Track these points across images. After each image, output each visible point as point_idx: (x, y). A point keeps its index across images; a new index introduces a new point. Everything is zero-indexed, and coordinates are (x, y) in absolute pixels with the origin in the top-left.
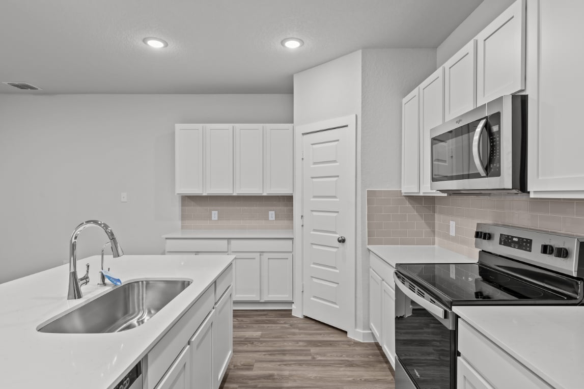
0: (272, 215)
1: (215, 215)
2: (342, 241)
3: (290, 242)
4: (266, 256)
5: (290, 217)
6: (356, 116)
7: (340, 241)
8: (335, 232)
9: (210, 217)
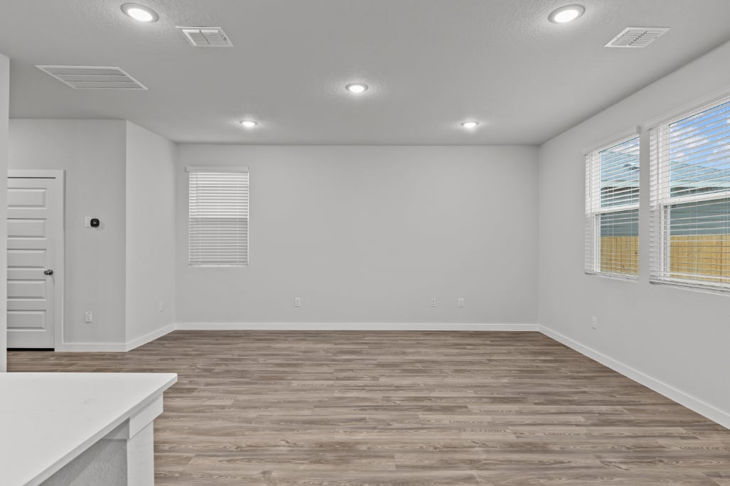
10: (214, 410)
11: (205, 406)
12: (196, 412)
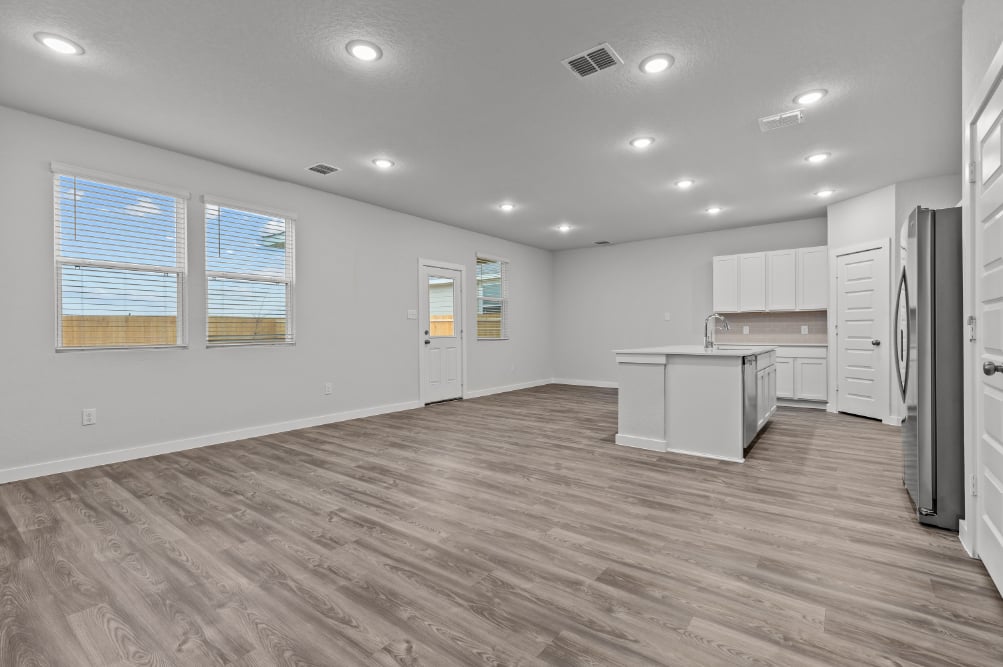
0: (805, 329)
1: (746, 330)
2: (877, 344)
3: (825, 350)
4: (799, 361)
5: (824, 331)
6: (890, 240)
7: (874, 344)
8: (870, 338)
9: (741, 332)
10: (578, 526)
11: (587, 535)
12: (601, 530)
